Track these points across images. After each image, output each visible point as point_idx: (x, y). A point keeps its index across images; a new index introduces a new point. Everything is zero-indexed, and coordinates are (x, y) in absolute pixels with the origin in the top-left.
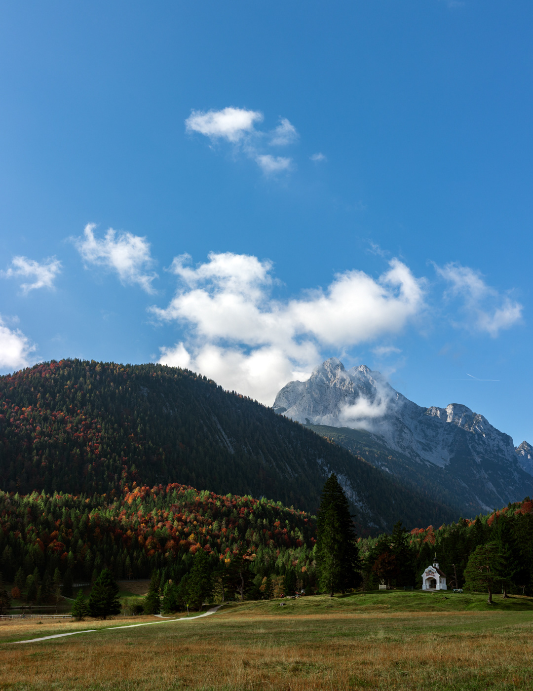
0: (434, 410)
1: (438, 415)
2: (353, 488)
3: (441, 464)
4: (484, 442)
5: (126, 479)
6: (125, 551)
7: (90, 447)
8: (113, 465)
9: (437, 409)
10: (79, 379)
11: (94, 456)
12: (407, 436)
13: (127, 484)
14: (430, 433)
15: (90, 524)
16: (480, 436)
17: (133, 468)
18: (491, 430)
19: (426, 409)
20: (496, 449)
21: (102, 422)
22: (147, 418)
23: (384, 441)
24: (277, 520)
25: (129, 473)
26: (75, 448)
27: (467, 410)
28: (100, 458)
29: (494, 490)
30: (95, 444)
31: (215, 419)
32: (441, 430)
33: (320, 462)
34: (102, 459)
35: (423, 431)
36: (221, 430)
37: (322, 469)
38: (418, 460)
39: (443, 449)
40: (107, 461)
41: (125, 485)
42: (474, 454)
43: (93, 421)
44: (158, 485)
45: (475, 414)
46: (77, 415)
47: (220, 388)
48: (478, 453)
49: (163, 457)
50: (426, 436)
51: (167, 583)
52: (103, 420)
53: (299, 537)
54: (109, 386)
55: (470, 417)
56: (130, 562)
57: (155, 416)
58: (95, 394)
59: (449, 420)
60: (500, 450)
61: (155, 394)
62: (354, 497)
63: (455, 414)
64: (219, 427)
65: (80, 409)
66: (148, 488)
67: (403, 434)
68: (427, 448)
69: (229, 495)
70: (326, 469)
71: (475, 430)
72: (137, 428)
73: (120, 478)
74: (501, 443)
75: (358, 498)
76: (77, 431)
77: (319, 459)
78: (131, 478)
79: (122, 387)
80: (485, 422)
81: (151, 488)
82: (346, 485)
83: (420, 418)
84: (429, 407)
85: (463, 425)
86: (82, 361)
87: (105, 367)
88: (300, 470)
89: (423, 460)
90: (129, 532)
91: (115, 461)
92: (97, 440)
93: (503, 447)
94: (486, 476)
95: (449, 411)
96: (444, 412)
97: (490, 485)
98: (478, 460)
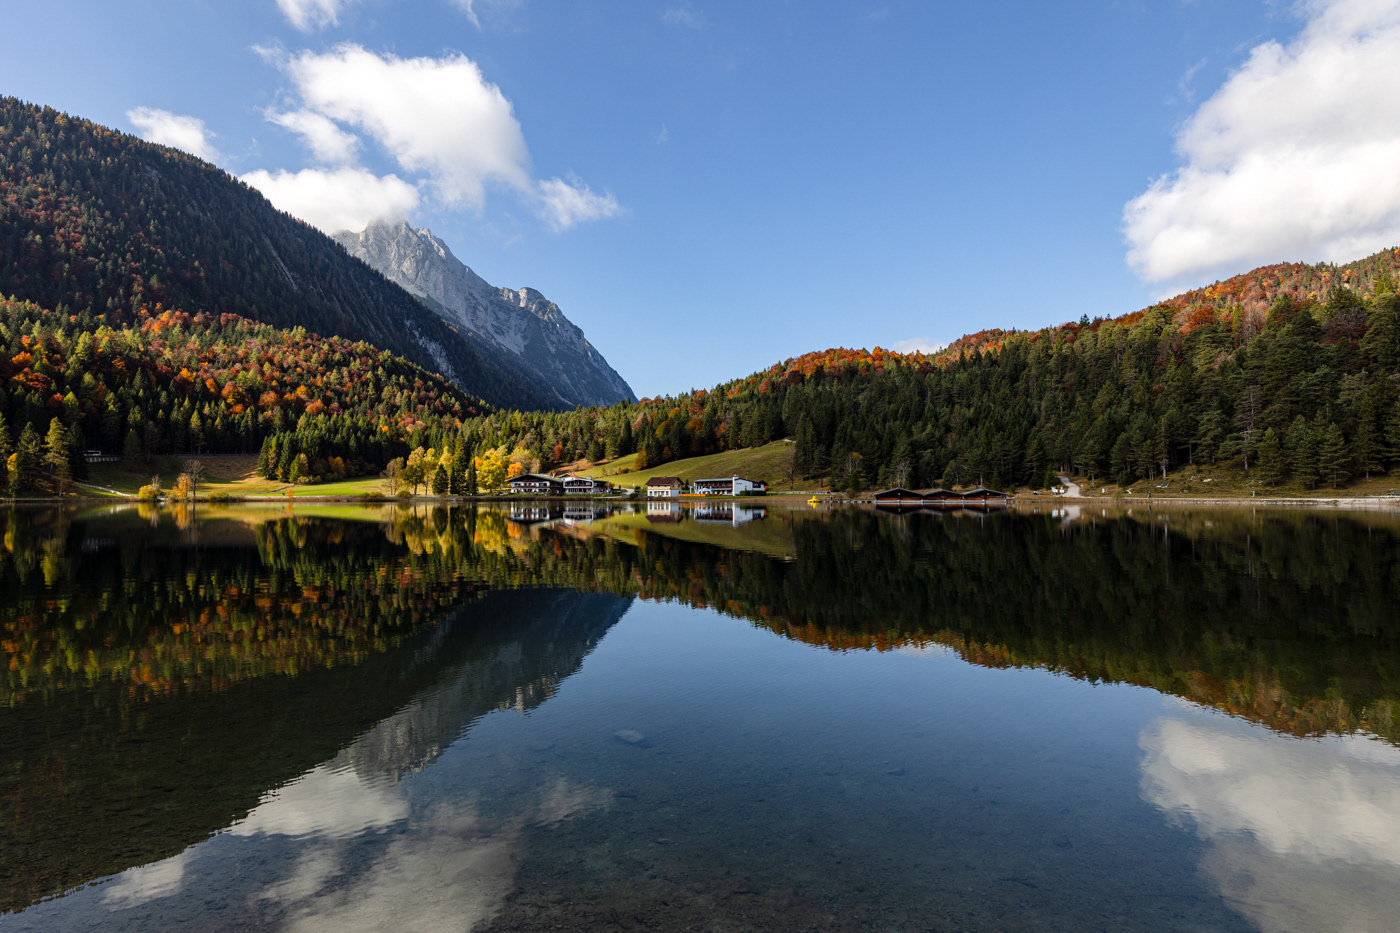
0: (506, 292)
1: (511, 297)
2: (449, 360)
3: (516, 350)
4: (558, 333)
5: (143, 295)
6: (186, 403)
7: (62, 235)
8: (113, 271)
9: (510, 291)
10: (23, 130)
11: (71, 251)
12: (481, 314)
13: (144, 305)
14: (502, 315)
15: (100, 350)
16: (554, 325)
17: (154, 281)
18: (564, 321)
19: (497, 289)
20: (569, 340)
21: (80, 204)
22: (164, 213)
23: (457, 316)
24: (417, 379)
25: (148, 289)
26: (31, 232)
27: (541, 296)
28: (85, 256)
29: (569, 382)
30: (73, 234)
31: (268, 241)
32: (513, 314)
33: (408, 323)
34: (90, 258)
35: (495, 313)
36: (278, 258)
37: (411, 333)
38: (493, 341)
39: (516, 334)
40: (101, 263)
41: (142, 305)
42: (548, 343)
43: (61, 199)
44: (204, 312)
45: (549, 302)
46: (26, 184)
47: (268, 203)
48: (553, 343)
49: (202, 274)
50: (497, 318)
51: (296, 460)
52: (82, 200)
53: (454, 405)
54: (86, 153)
55: (544, 305)
56: (199, 423)
57: (178, 213)
58: (60, 158)
59: (522, 305)
60: (573, 343)
61: (172, 182)
62: (450, 372)
63: (529, 300)
64: (275, 254)
65: (32, 176)
66: (186, 314)
67: (477, 312)
68: (499, 331)
69: (336, 338)
70: (417, 333)
71: (549, 318)
72: (149, 225)
73: (129, 293)
74: (574, 336)
75: (454, 374)
76: (31, 206)
77: (408, 319)
78: (150, 296)
79: (113, 161)
80: (559, 312)
81: (193, 315)
82: (441, 356)
83: (492, 298)
84: (500, 287)
85: (537, 312)
86: (25, 103)
87: (74, 125)
88: (385, 330)
89: (498, 343)
90: (184, 372)
91: (115, 263)
92: (75, 227)
93: (576, 340)
94: (561, 367)
95: (523, 294)
96: (516, 296)
97: (565, 377)
98: (553, 350)
